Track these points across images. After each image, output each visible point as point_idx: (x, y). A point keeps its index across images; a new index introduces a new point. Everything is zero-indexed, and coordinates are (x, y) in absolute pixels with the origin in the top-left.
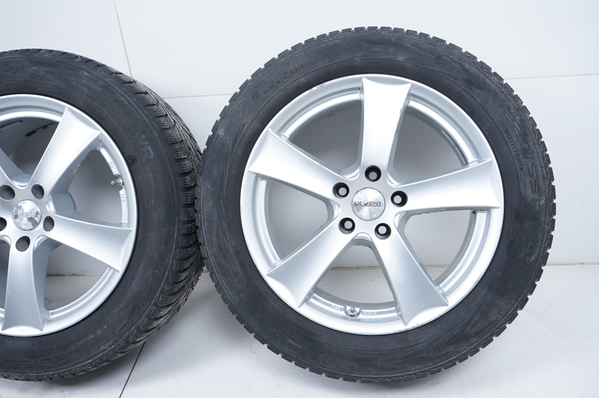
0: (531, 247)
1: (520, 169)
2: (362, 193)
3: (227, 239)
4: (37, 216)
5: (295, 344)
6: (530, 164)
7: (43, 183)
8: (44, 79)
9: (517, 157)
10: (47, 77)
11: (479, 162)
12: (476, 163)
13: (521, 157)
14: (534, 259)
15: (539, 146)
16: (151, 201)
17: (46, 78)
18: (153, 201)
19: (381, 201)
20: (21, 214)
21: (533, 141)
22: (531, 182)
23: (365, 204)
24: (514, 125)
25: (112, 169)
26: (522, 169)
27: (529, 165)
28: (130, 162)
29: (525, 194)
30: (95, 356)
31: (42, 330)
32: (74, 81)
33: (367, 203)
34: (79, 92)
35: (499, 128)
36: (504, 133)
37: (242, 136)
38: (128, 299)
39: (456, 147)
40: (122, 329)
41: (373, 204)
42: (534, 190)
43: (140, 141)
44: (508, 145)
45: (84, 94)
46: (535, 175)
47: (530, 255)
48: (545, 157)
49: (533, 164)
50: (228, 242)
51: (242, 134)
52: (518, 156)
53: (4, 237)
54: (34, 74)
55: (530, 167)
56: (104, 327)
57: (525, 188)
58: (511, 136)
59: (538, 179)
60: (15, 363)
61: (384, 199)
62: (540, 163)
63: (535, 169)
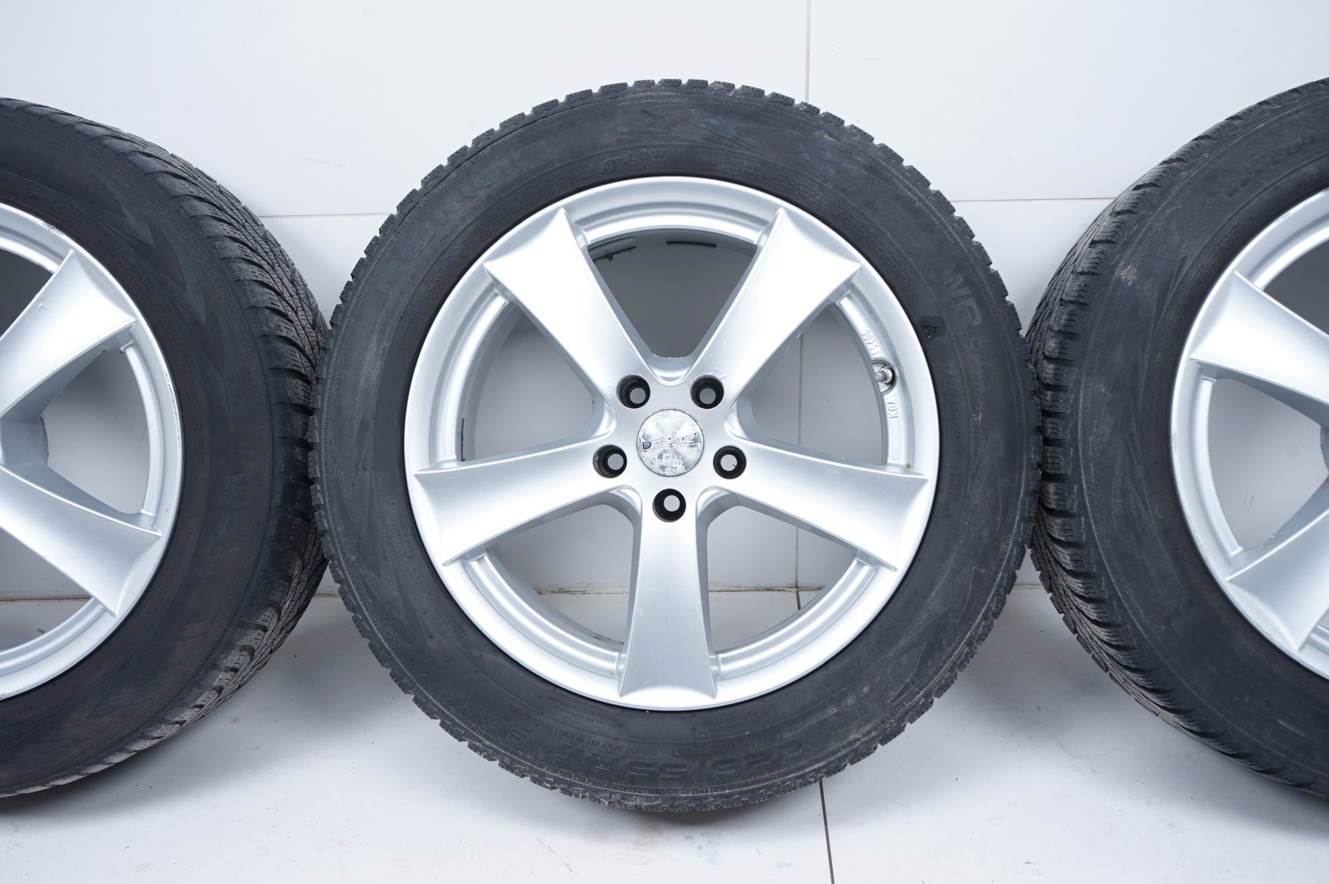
3: (1144, 503)
4: (696, 445)
5: (1292, 728)
7: (723, 372)
8: (736, 146)
10: (744, 142)
16: (977, 417)
17: (739, 142)
18: (980, 418)
20: (659, 441)
25: (869, 347)
28: (926, 331)
30: (833, 753)
31: (714, 696)
32: (806, 152)
34: (817, 177)
37: (1181, 283)
38: (920, 630)
40: (899, 695)
43: (953, 286)
45: (827, 180)
50: (1147, 509)
51: (1180, 278)
53: (623, 491)
54: (712, 134)
56: (861, 690)
60: (652, 769)
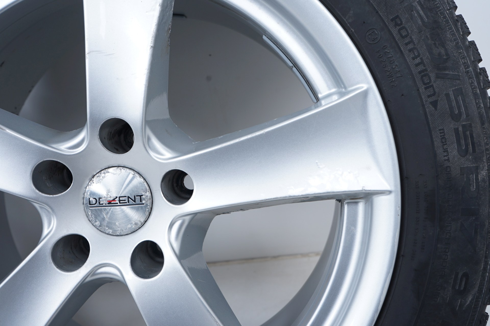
0: (466, 275)
1: (431, 103)
2: (101, 178)
6: (453, 90)
9: (422, 77)
11: (342, 95)
12: (335, 97)
13: (432, 76)
14: (472, 300)
15: (468, 52)
19: (143, 193)
21: (455, 40)
22: (456, 130)
23: (110, 202)
24: (412, 5)
26: (435, 104)
27: (451, 93)
29: (446, 158)
33: (114, 200)
35: (380, 16)
36: (391, 26)
39: (294, 69)
41: (127, 201)
42: (464, 148)
44: (401, 51)
46: (464, 116)
47: (463, 293)
48: (480, 74)
49: (459, 92)
52: (425, 75)
55: (452, 97)
57: (445, 147)
58: (407, 30)
59: (470, 126)
61: (148, 188)
62: (472, 89)
63: (464, 101)
